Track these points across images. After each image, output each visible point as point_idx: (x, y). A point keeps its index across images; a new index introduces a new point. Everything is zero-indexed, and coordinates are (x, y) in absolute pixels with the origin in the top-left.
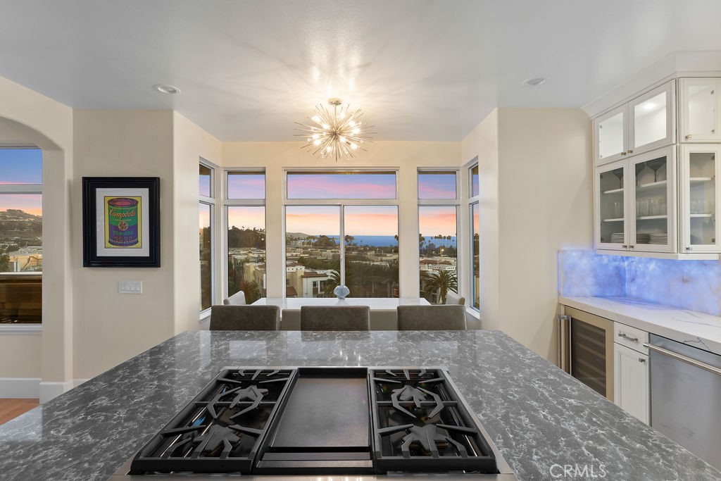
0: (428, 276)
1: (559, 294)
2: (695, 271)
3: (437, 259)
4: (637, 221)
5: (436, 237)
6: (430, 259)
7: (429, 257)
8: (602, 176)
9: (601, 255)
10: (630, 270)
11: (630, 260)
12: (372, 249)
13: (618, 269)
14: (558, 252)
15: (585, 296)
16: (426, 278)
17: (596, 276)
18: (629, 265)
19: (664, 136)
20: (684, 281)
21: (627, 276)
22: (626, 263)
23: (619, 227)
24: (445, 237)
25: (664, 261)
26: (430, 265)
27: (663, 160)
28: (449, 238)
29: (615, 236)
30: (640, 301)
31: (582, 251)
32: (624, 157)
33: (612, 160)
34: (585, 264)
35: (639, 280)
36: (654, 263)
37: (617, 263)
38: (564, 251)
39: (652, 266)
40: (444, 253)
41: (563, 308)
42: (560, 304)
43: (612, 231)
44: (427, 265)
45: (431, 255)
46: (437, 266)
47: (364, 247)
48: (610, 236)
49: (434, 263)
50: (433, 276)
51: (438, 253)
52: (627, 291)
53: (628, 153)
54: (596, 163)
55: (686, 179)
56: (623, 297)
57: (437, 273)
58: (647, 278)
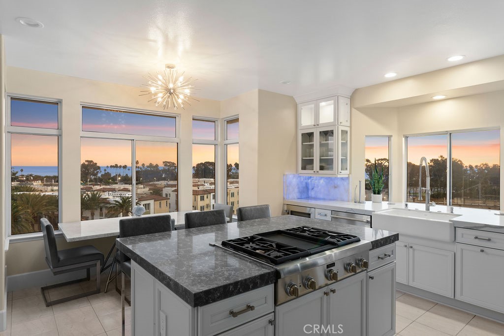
0: (109, 203)
1: (284, 199)
2: (339, 183)
3: (114, 186)
4: (320, 159)
5: (111, 166)
6: (108, 187)
7: (106, 185)
8: (303, 135)
9: (300, 177)
10: (311, 184)
11: (312, 179)
12: (37, 178)
13: (307, 184)
14: (284, 175)
15: (294, 199)
16: (108, 205)
17: (299, 188)
18: (311, 181)
19: (332, 121)
20: (335, 187)
21: (310, 187)
22: (309, 181)
23: (311, 162)
24: (120, 166)
25: (327, 178)
26: (110, 192)
27: (332, 132)
28: (125, 167)
29: (308, 167)
30: (316, 199)
31: (294, 174)
32: (314, 127)
33: (308, 127)
34: (295, 181)
35: (315, 189)
36: (323, 179)
37: (306, 181)
38: (286, 175)
39: (322, 181)
40: (121, 181)
41: (286, 206)
42: (284, 204)
43: (307, 163)
44: (107, 192)
45: (108, 183)
46: (118, 193)
47: (27, 176)
48: (305, 167)
49: (113, 190)
50: (115, 203)
51: (114, 180)
52: (310, 195)
53: (316, 125)
54: (299, 128)
55: (340, 141)
56: (308, 198)
57: (118, 199)
58: (319, 187)
